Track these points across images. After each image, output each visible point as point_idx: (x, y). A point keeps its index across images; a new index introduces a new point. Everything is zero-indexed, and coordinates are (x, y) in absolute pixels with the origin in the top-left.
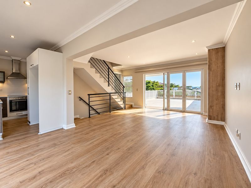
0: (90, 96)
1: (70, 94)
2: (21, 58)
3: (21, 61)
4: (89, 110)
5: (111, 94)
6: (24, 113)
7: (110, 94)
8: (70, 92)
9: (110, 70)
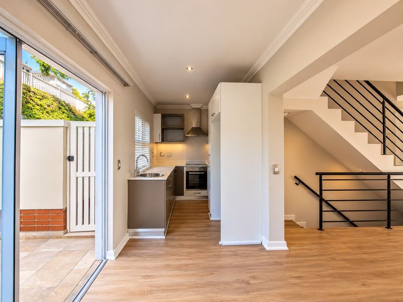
0: (324, 177)
1: (275, 173)
2: (202, 105)
3: (203, 108)
4: (321, 211)
5: (392, 177)
6: (203, 193)
7: (389, 175)
8: (276, 170)
9: (387, 104)
